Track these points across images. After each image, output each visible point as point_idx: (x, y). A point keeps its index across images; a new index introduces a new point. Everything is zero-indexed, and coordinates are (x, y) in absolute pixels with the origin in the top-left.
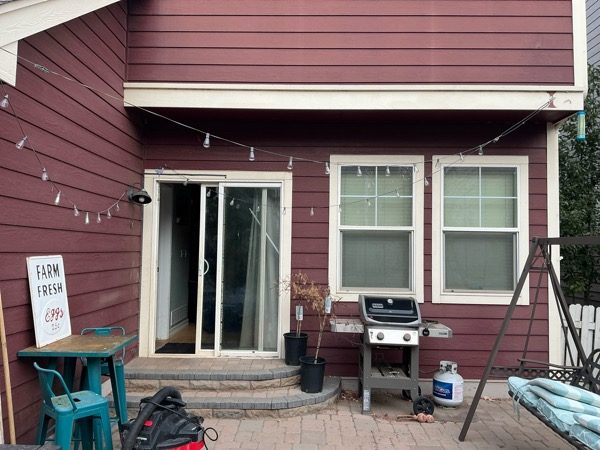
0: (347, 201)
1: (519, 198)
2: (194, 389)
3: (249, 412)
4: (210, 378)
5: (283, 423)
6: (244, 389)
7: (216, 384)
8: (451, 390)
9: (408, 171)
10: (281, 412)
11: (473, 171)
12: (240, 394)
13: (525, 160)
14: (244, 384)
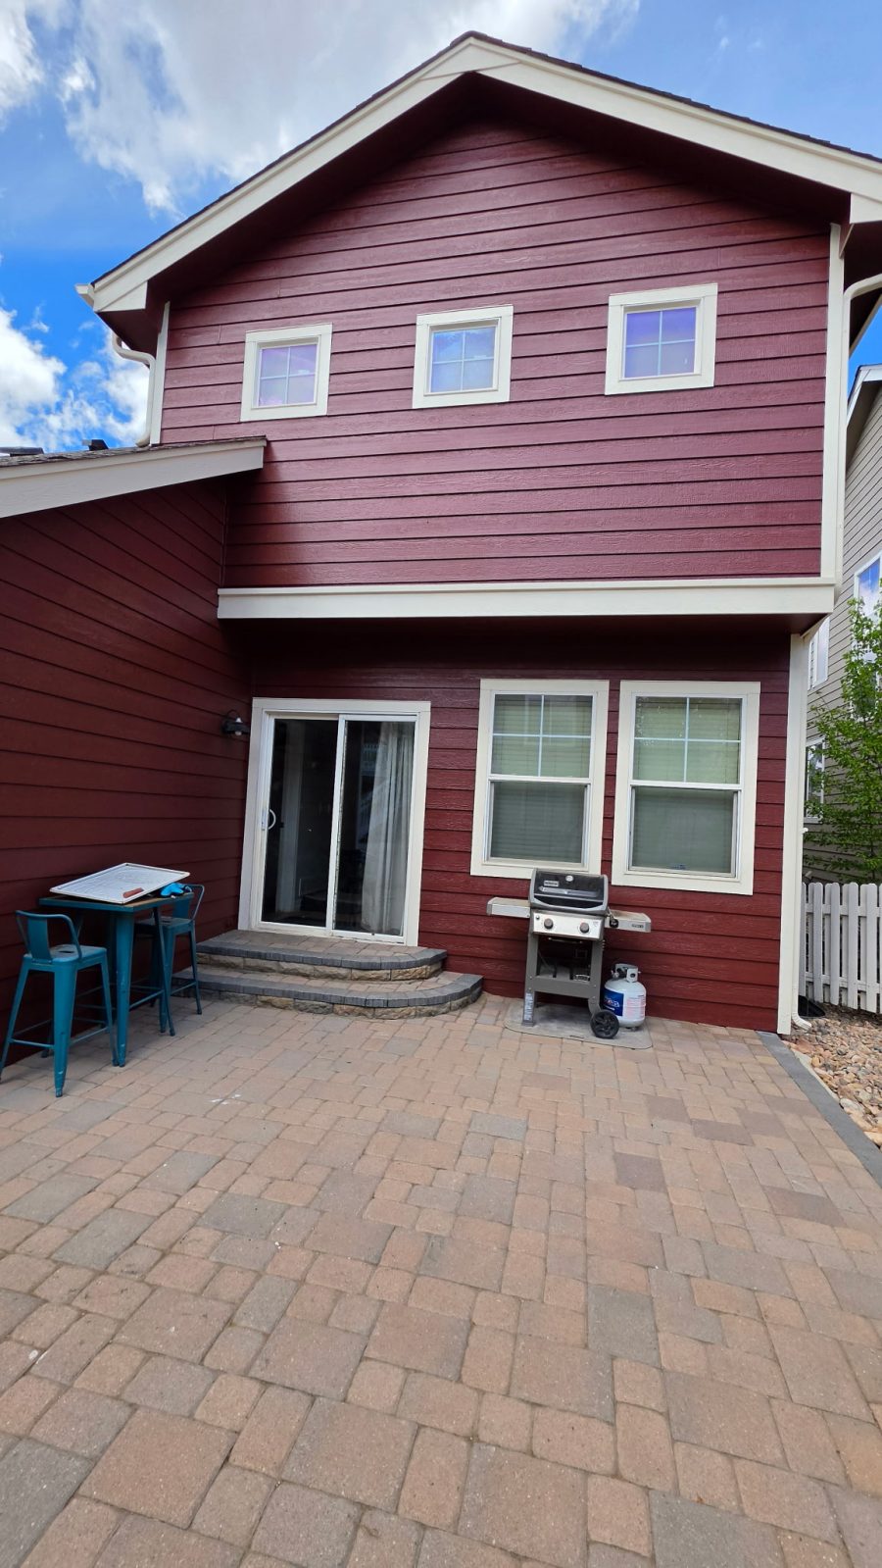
0: (500, 742)
1: (743, 742)
2: (284, 973)
3: (337, 1007)
4: (302, 961)
5: (377, 1024)
6: (343, 978)
7: (308, 968)
8: (621, 1003)
9: (586, 702)
10: (380, 1011)
11: (678, 703)
12: (336, 985)
13: (754, 688)
14: (343, 972)
